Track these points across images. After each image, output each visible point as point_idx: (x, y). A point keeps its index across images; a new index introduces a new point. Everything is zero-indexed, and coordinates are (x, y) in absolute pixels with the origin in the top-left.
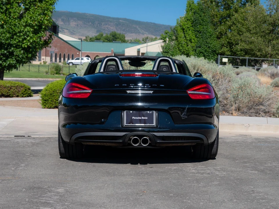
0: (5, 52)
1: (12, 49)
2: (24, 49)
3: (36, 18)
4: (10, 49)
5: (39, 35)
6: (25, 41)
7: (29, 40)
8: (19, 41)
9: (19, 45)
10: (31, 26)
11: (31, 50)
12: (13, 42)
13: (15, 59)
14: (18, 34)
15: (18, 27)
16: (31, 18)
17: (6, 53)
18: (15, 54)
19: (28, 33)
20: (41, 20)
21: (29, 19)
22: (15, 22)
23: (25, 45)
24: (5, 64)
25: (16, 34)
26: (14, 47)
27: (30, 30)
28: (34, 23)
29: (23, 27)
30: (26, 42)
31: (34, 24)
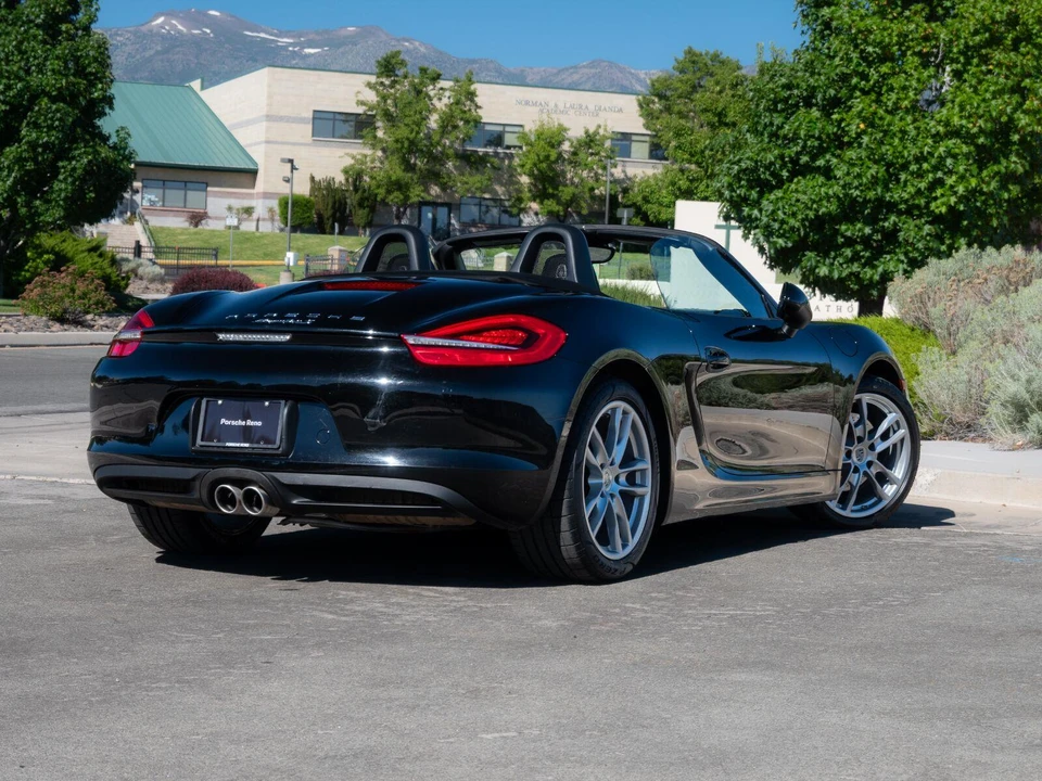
0: (867, 230)
1: (893, 218)
2: (936, 219)
3: (983, 105)
4: (886, 219)
5: (995, 168)
6: (939, 192)
7: (952, 187)
8: (919, 192)
9: (918, 207)
10: (969, 138)
11: (965, 223)
12: (896, 195)
13: (906, 254)
14: (914, 167)
15: (914, 141)
16: (962, 109)
17: (870, 236)
18: (901, 239)
19: (949, 161)
20: (1002, 113)
21: (957, 109)
22: (902, 123)
23: (939, 207)
24: (868, 273)
25: (905, 167)
26: (900, 213)
27: (957, 151)
28: (974, 126)
29: (930, 141)
30: (942, 195)
31: (975, 130)
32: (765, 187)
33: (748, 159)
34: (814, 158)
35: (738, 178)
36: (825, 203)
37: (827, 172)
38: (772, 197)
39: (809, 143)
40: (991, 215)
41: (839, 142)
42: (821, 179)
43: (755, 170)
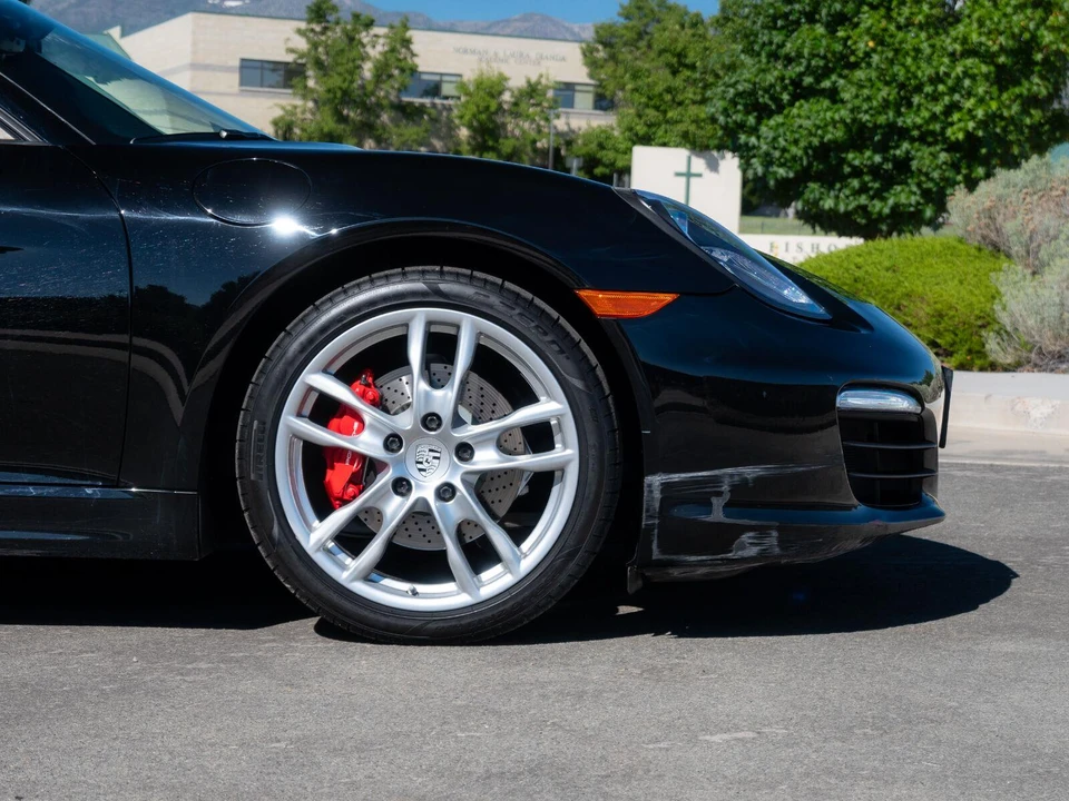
0: (878, 159)
1: (906, 145)
2: (952, 147)
3: (1004, 21)
4: (897, 147)
5: (1017, 90)
6: (956, 116)
7: (970, 111)
8: (934, 117)
9: (933, 133)
10: (988, 57)
11: (984, 151)
12: (909, 120)
13: (919, 185)
14: (928, 89)
15: (929, 60)
16: (981, 23)
17: (881, 164)
18: (914, 168)
19: (967, 82)
20: (1025, 29)
21: (975, 25)
22: (916, 40)
23: (956, 134)
24: (877, 206)
25: (919, 89)
26: (912, 140)
27: (976, 71)
28: (994, 43)
29: (946, 60)
30: (960, 120)
31: (995, 48)
32: (763, 112)
33: (745, 81)
34: (818, 80)
35: (734, 103)
36: (830, 128)
37: (833, 95)
38: (772, 122)
39: (813, 63)
40: (1012, 143)
41: (845, 62)
42: (826, 103)
43: (753, 93)
